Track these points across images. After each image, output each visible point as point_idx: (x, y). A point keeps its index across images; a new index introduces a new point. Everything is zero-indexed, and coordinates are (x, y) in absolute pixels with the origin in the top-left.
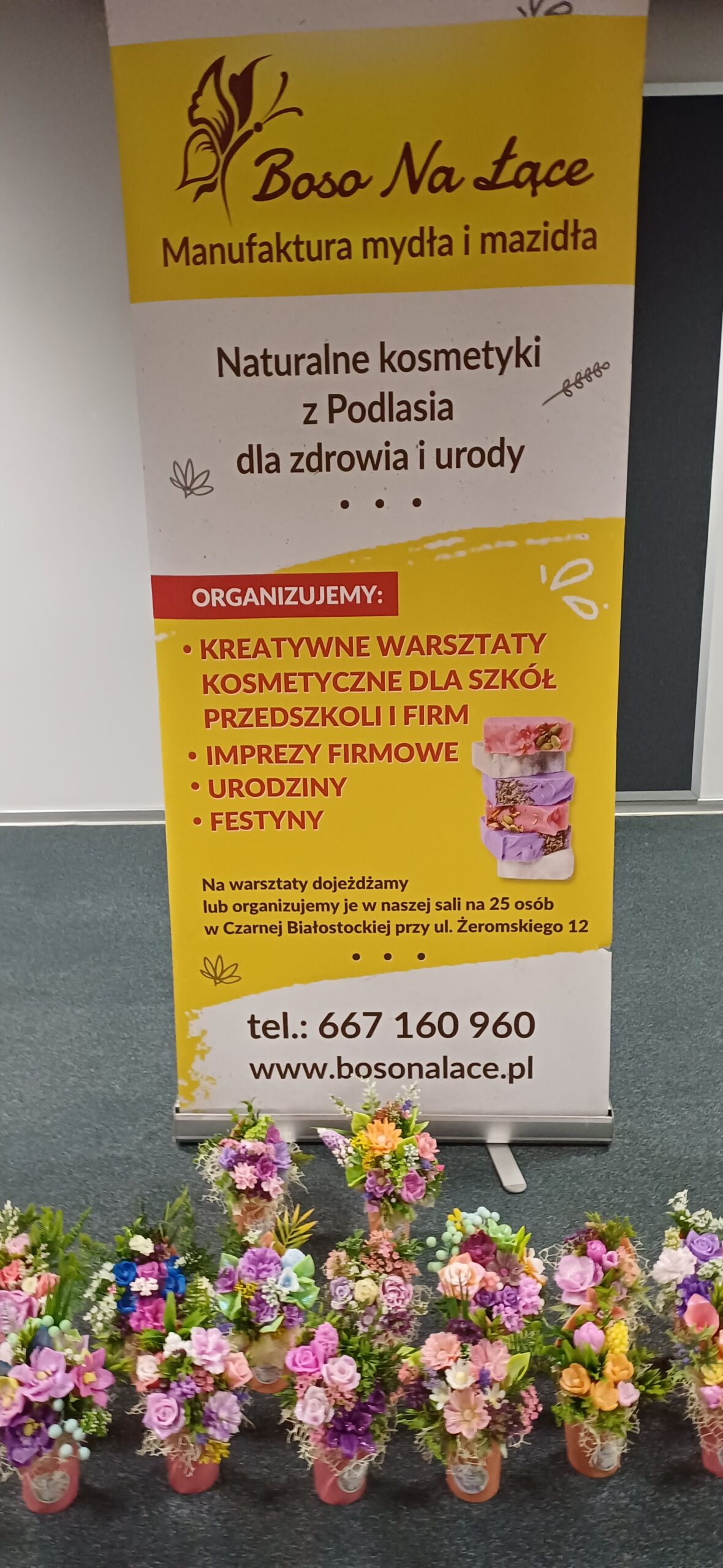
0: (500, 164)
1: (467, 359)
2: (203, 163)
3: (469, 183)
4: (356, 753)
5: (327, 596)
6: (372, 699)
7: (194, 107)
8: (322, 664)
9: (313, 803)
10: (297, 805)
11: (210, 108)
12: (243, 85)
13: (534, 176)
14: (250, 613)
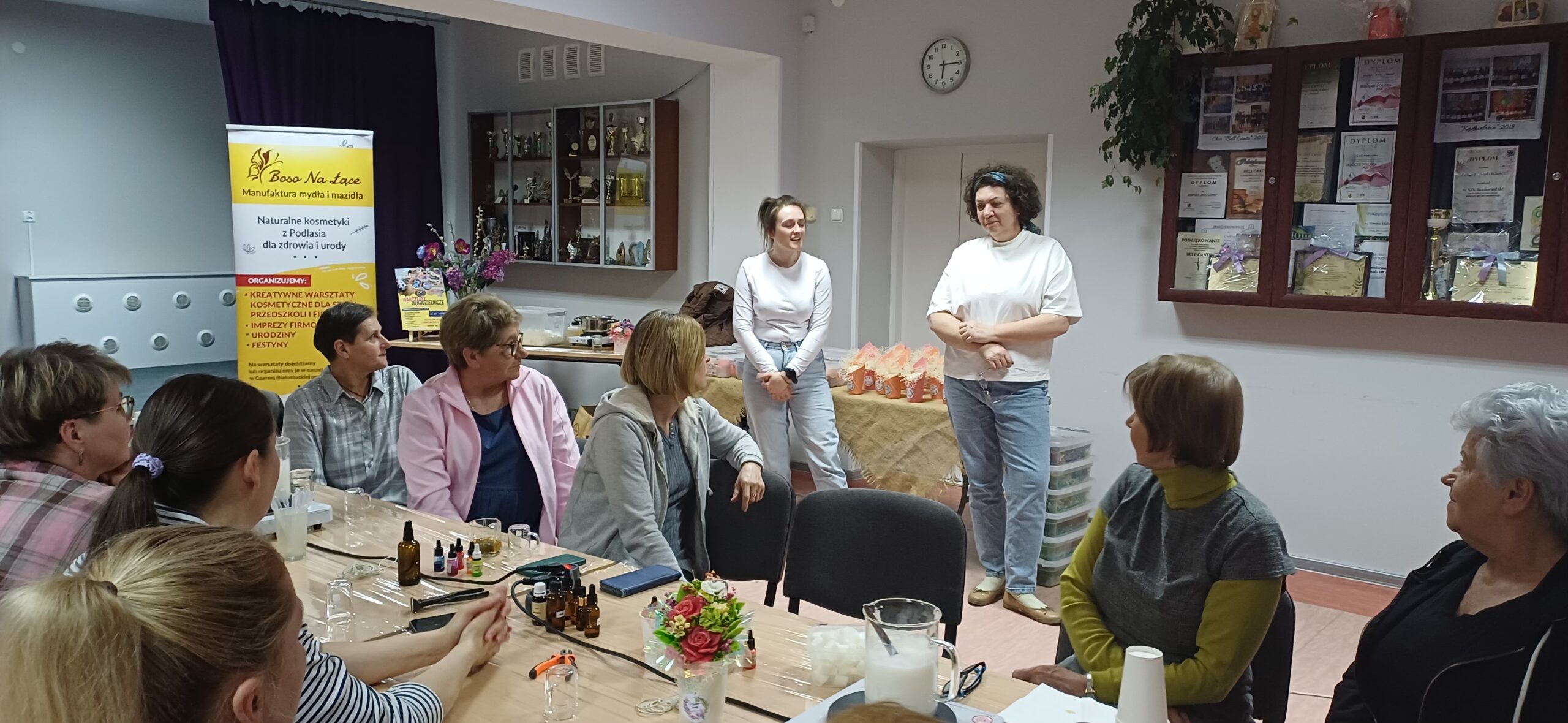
0: (336, 178)
1: (329, 222)
2: (255, 172)
3: (328, 182)
4: (299, 325)
5: (290, 281)
6: (303, 309)
7: (253, 159)
8: (287, 299)
9: (285, 339)
10: (280, 340)
11: (257, 159)
12: (266, 155)
13: (345, 182)
14: (266, 285)
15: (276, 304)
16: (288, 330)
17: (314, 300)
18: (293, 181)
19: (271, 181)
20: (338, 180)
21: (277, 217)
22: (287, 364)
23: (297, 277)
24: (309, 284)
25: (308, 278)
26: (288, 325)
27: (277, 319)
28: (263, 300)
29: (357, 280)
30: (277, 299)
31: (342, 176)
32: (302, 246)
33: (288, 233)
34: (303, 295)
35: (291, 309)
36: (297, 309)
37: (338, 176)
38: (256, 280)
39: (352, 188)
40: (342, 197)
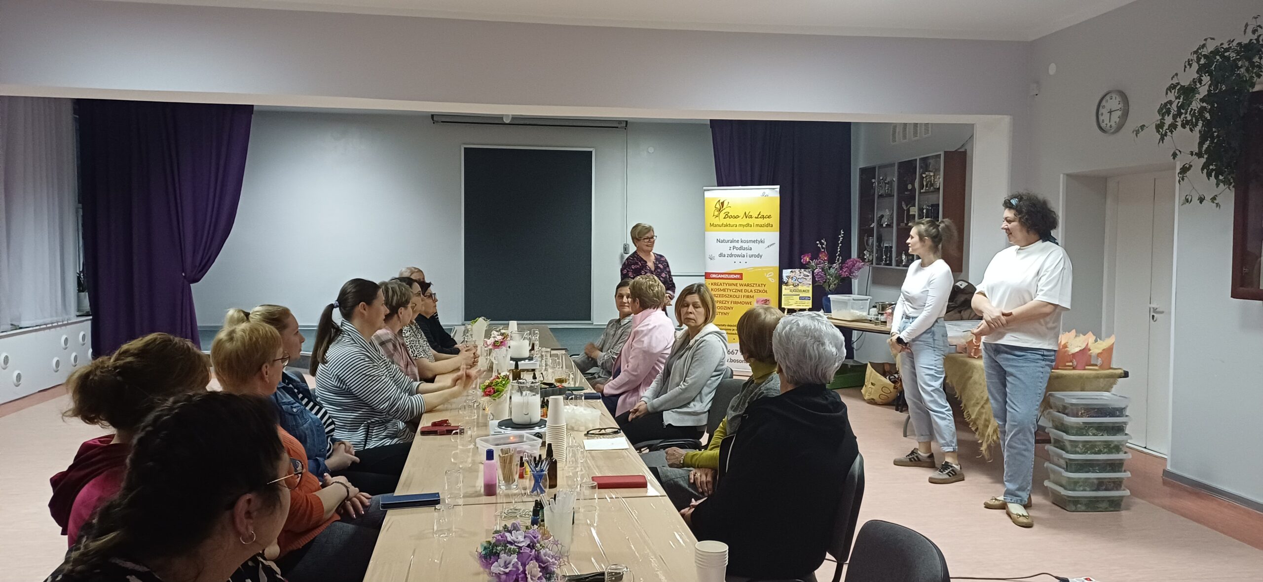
1: (754, 242)
2: (716, 213)
3: (754, 217)
5: (732, 276)
7: (716, 206)
9: (728, 311)
10: (725, 311)
11: (718, 206)
12: (723, 203)
13: (763, 217)
14: (720, 278)
15: (724, 290)
16: (729, 305)
17: (744, 288)
18: (735, 217)
19: (725, 218)
20: (760, 216)
21: (726, 239)
22: (729, 326)
23: (735, 274)
24: (742, 279)
25: (741, 275)
26: (730, 303)
27: (724, 299)
28: (717, 287)
29: (768, 276)
30: (725, 287)
31: (762, 214)
32: (739, 256)
33: (732, 249)
34: (738, 285)
35: (733, 294)
36: (736, 294)
37: (759, 214)
38: (714, 276)
39: (766, 221)
40: (761, 226)
